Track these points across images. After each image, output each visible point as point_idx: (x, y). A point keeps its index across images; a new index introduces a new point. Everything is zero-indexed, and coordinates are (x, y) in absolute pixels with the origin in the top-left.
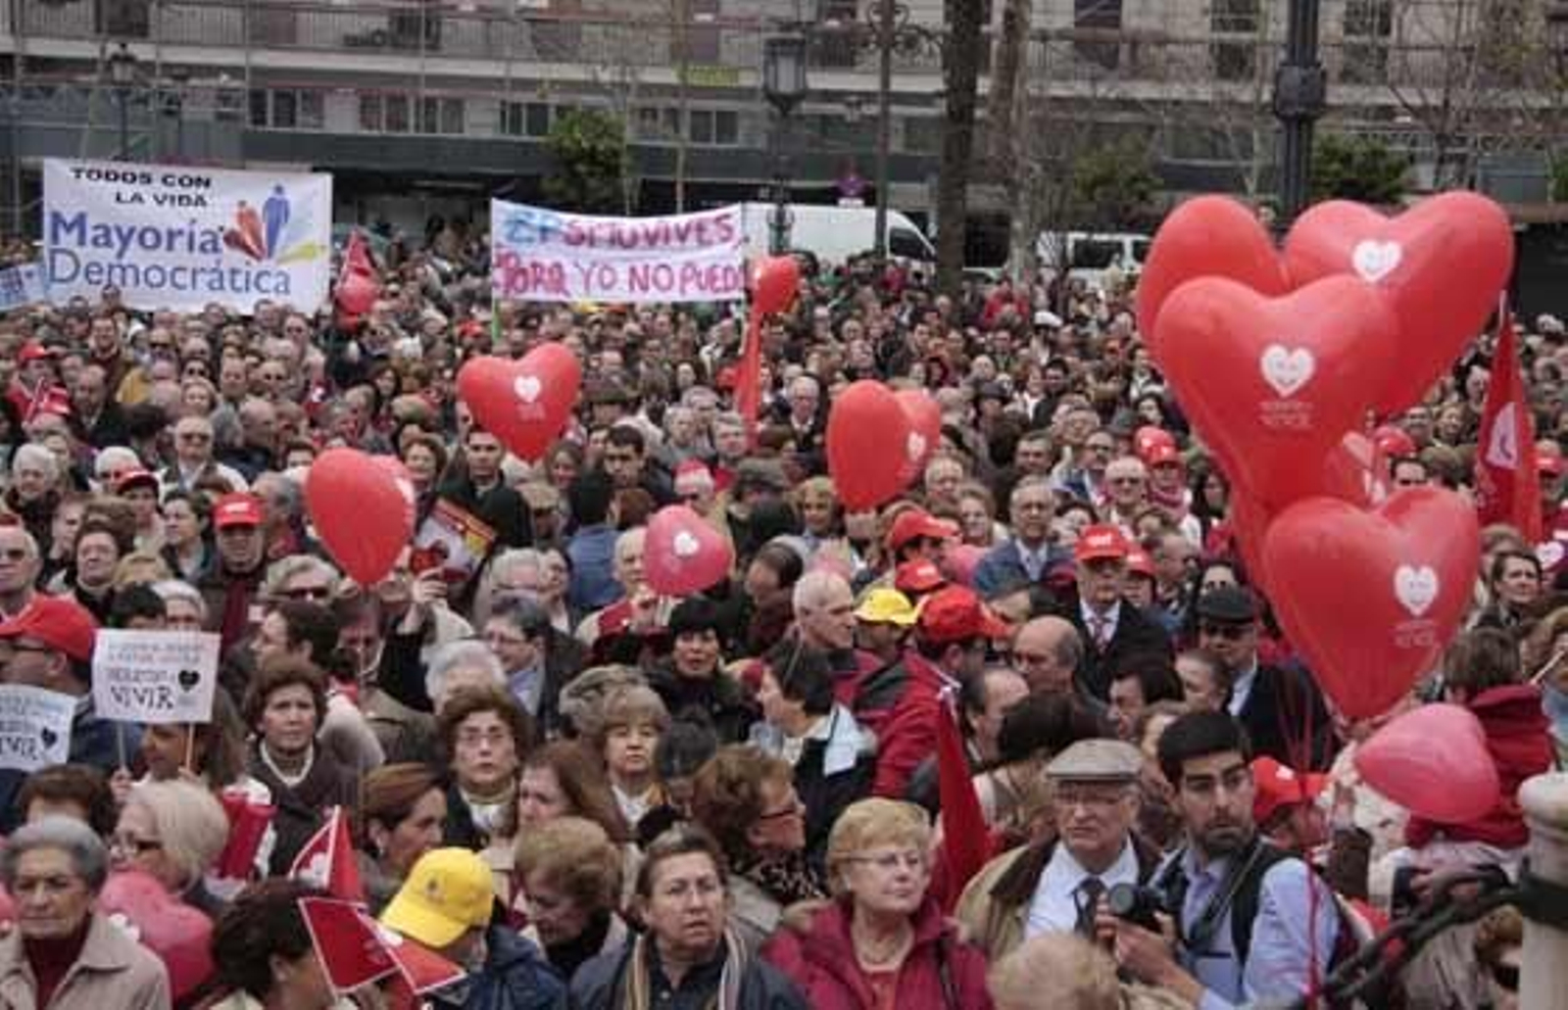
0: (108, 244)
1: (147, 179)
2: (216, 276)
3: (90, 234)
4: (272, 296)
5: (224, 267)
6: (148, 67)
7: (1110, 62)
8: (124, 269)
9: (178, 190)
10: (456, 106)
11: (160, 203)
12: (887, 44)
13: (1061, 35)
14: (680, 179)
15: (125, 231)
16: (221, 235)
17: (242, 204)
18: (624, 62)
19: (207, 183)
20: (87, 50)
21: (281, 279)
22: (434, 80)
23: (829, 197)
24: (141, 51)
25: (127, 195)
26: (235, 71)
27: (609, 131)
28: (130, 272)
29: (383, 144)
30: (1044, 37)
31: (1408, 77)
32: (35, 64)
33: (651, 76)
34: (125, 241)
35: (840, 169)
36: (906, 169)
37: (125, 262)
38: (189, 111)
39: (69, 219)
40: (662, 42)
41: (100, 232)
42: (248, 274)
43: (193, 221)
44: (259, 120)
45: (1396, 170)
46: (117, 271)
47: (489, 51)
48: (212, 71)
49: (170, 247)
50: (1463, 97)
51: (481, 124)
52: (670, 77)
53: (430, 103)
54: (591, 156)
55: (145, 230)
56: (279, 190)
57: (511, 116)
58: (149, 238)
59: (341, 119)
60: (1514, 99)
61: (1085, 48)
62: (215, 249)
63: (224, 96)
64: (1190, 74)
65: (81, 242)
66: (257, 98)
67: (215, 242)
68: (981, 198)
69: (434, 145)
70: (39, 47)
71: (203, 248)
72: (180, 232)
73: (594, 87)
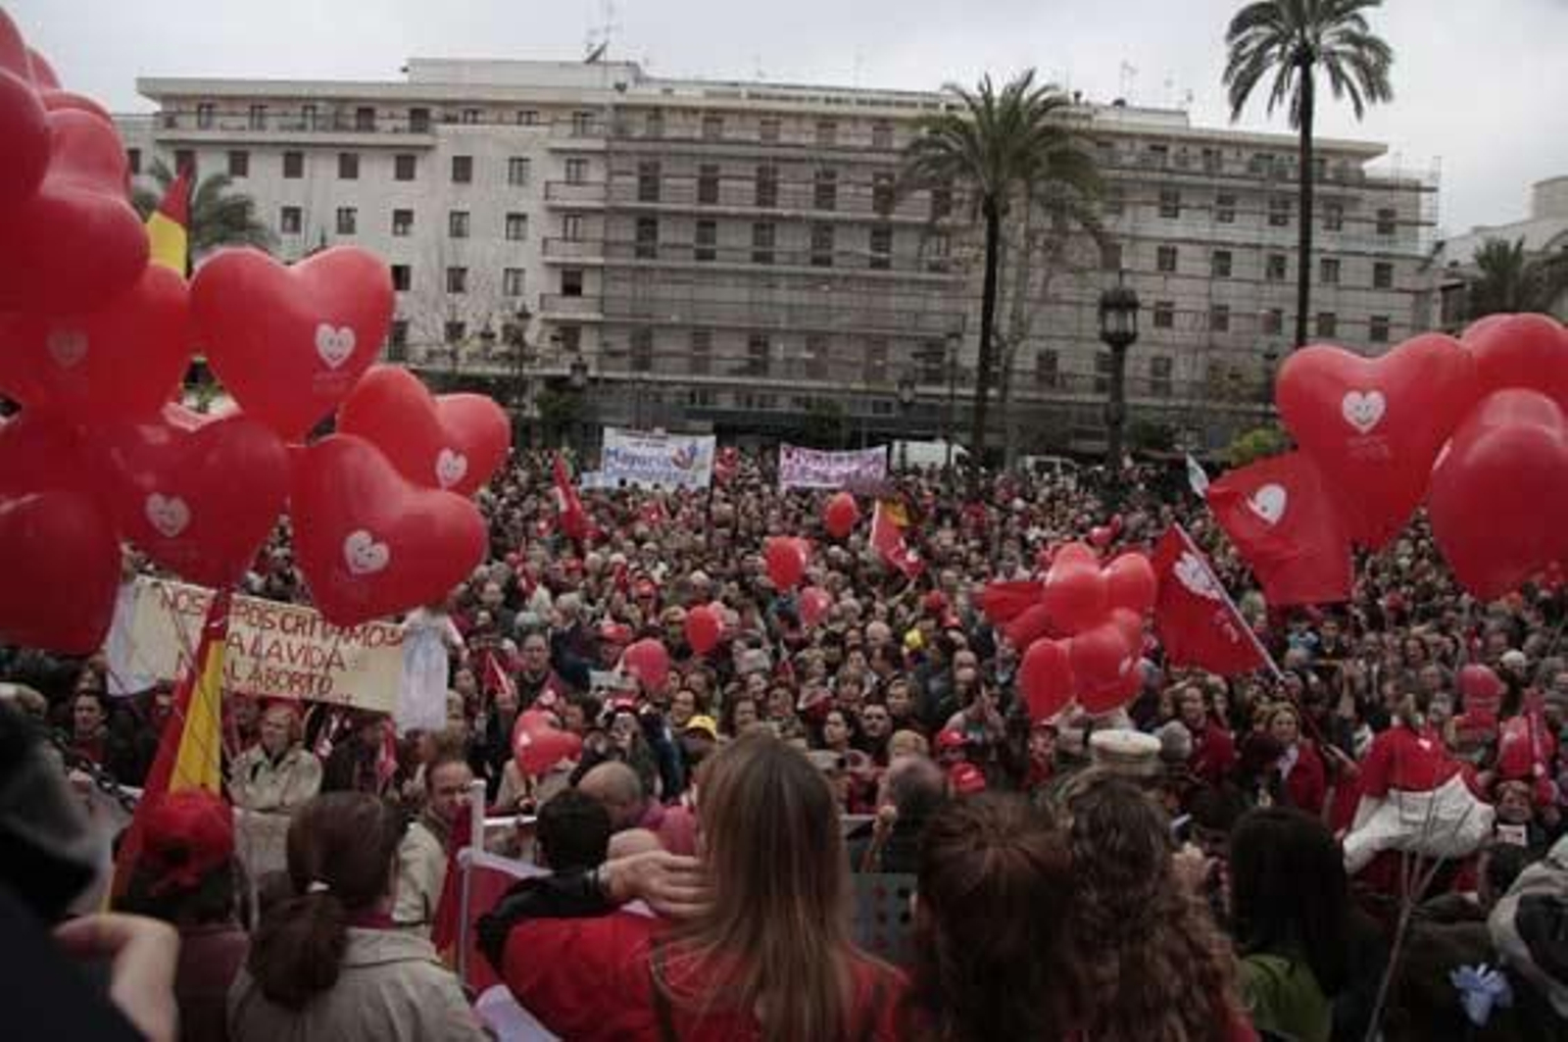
6: (649, 382)
7: (1052, 383)
10: (774, 399)
12: (952, 379)
13: (1031, 373)
14: (865, 430)
18: (843, 381)
20: (625, 375)
22: (763, 387)
23: (929, 439)
24: (646, 375)
26: (685, 384)
27: (835, 408)
29: (745, 415)
30: (1023, 373)
31: (1180, 396)
32: (608, 381)
33: (855, 386)
35: (935, 427)
36: (961, 427)
38: (666, 399)
40: (859, 372)
44: (693, 401)
45: (1170, 435)
47: (788, 374)
48: (673, 383)
50: (1197, 403)
51: (784, 405)
52: (862, 386)
53: (763, 397)
54: (828, 420)
57: (797, 401)
59: (726, 403)
60: (1218, 406)
61: (1040, 378)
63: (679, 394)
64: (1085, 390)
65: (616, 461)
66: (692, 395)
68: (991, 440)
69: (762, 414)
70: (608, 374)
73: (829, 391)
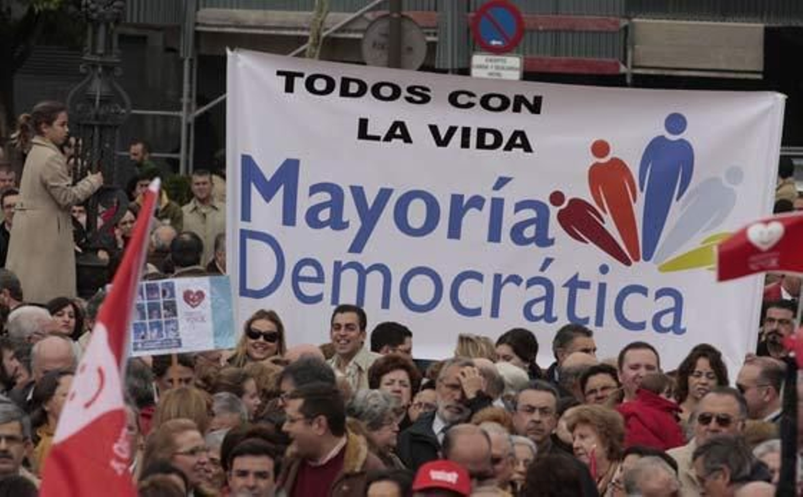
0: (338, 223)
1: (419, 95)
2: (539, 291)
3: (304, 203)
4: (648, 335)
5: (558, 276)
8: (362, 273)
9: (477, 119)
11: (442, 142)
15: (371, 199)
16: (554, 211)
17: (600, 148)
19: (535, 108)
21: (668, 302)
25: (379, 126)
28: (375, 280)
34: (369, 217)
37: (366, 258)
39: (269, 173)
41: (324, 197)
42: (602, 287)
43: (502, 182)
46: (350, 278)
49: (454, 232)
55: (410, 196)
56: (676, 123)
58: (417, 214)
62: (543, 240)
65: (289, 218)
67: (542, 222)
71: (517, 234)
72: (478, 202)
